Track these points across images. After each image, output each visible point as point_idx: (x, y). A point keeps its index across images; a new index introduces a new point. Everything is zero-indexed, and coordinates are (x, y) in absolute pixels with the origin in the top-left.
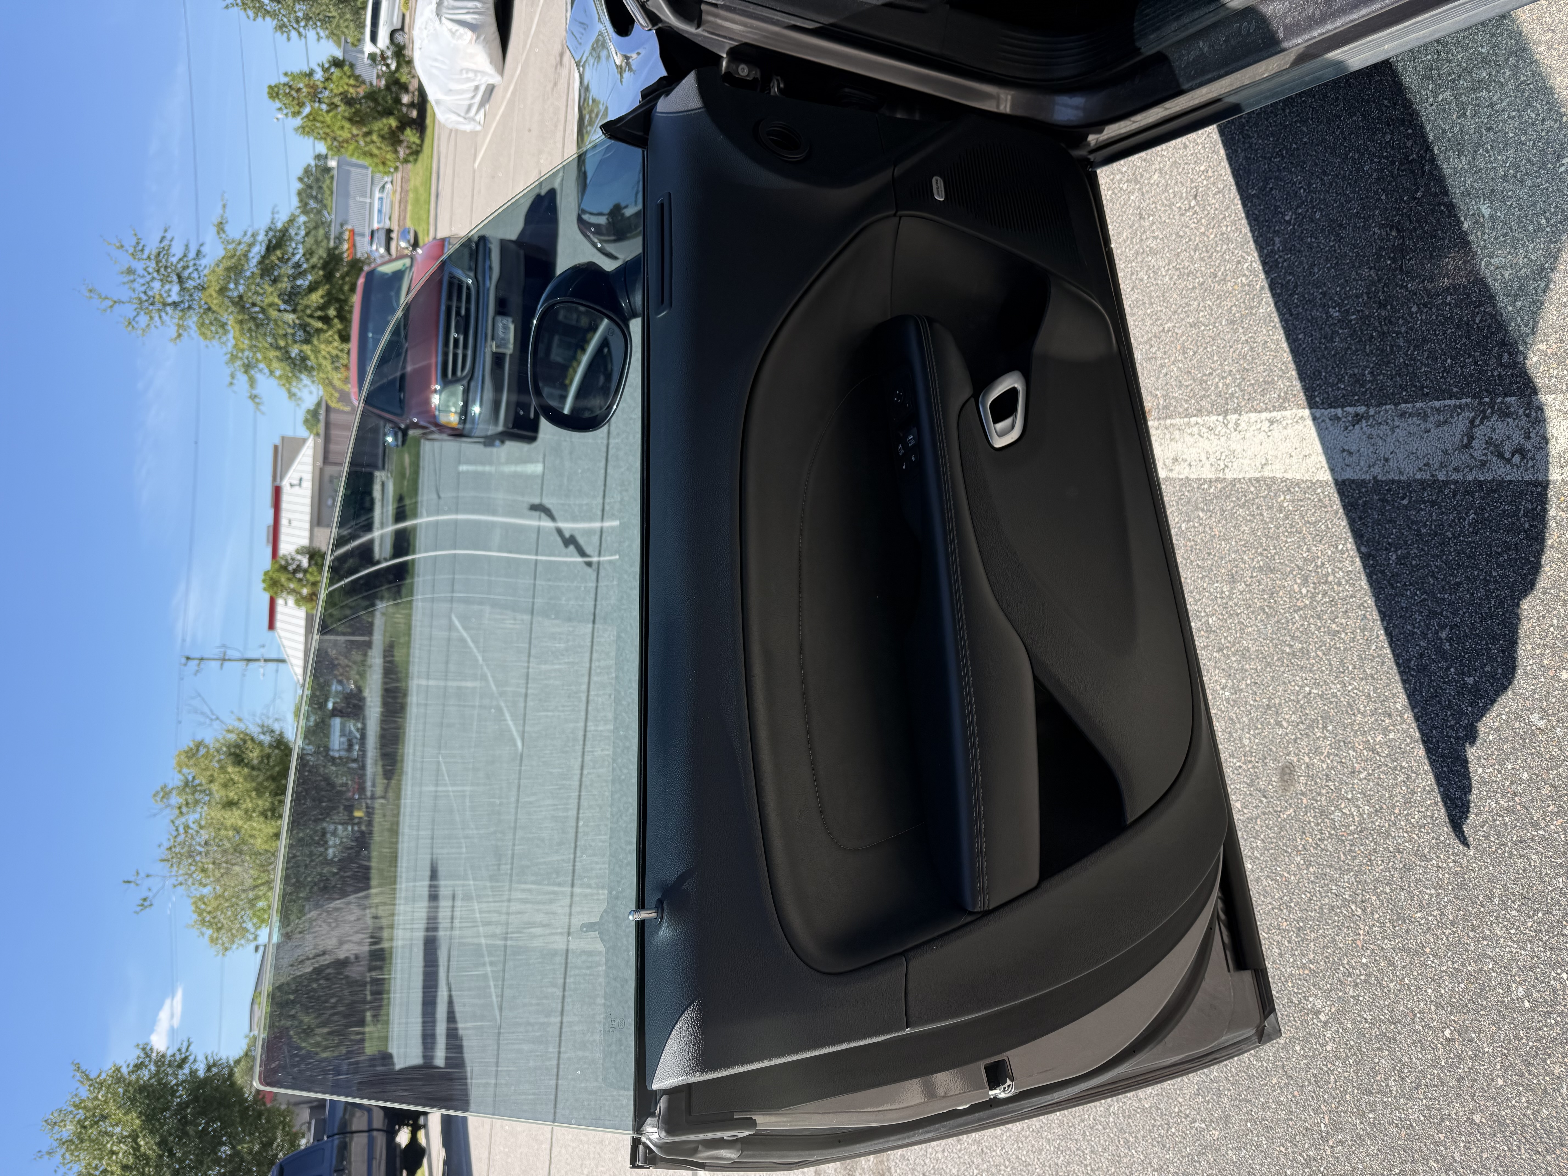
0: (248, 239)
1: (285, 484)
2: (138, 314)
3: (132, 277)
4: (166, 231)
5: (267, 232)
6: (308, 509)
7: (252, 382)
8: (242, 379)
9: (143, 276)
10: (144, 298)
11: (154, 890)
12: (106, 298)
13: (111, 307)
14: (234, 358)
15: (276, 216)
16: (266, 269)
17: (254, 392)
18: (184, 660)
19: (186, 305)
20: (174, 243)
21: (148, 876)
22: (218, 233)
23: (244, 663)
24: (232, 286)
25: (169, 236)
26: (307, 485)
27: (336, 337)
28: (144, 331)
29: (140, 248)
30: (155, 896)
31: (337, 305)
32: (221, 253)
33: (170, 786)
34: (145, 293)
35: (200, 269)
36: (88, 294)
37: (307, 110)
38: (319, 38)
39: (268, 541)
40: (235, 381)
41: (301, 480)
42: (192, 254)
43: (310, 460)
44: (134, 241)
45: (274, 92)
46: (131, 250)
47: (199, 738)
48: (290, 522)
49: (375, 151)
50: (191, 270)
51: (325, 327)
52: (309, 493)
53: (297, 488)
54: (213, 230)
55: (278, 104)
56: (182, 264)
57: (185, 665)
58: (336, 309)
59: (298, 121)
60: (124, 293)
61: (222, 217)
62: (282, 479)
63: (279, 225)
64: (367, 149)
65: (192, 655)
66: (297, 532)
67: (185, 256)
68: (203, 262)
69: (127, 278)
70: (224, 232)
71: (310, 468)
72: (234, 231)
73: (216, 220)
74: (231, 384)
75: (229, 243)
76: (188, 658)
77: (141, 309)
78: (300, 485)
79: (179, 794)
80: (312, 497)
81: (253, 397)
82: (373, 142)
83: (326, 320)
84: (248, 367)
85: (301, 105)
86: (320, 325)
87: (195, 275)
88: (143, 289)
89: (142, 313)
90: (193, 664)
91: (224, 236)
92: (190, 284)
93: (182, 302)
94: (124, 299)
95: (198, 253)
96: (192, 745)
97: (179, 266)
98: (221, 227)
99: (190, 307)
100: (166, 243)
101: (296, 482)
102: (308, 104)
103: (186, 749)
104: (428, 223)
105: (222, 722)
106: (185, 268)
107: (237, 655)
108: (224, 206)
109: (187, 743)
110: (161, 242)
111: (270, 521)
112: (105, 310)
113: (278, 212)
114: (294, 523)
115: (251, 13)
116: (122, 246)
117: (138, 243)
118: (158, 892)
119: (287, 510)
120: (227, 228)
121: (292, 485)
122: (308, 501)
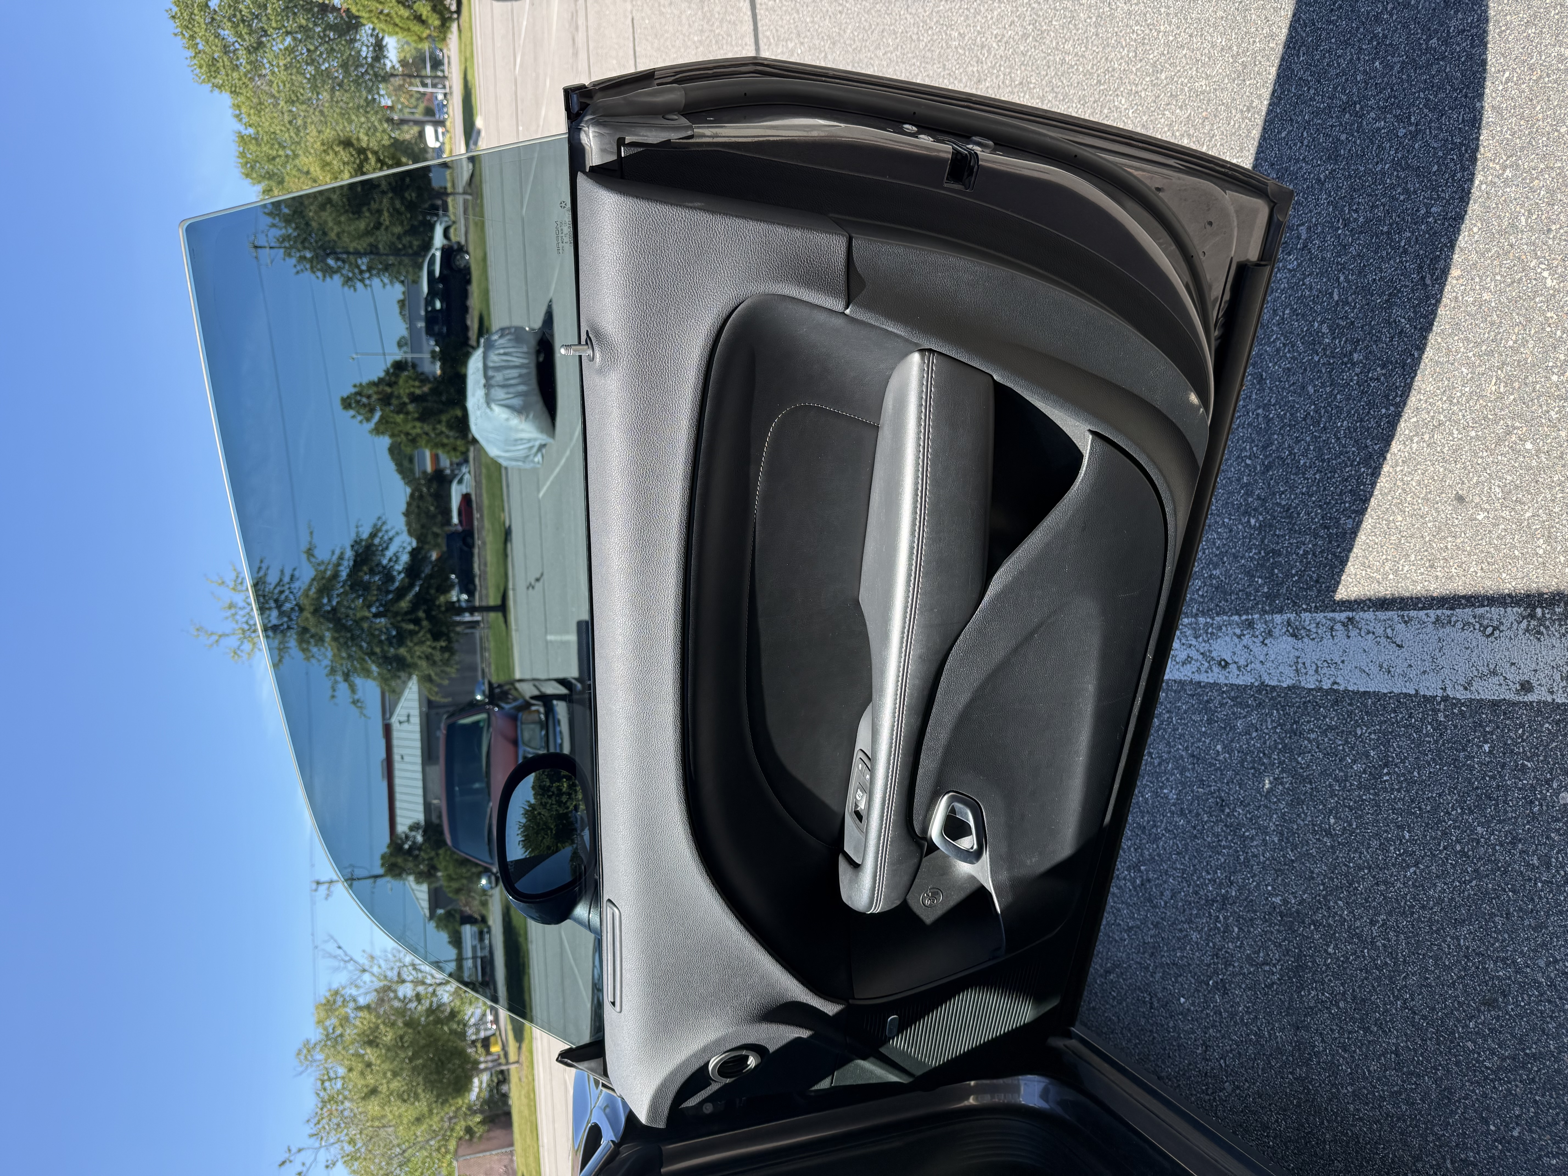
0: (335, 558)
1: (394, 720)
2: (242, 643)
3: (233, 611)
4: (262, 561)
5: (352, 546)
6: (418, 744)
7: (353, 689)
8: (343, 687)
9: (244, 608)
10: (246, 627)
11: (308, 1165)
12: (212, 634)
13: (217, 641)
14: (333, 671)
15: (360, 529)
16: (356, 584)
17: (356, 697)
18: (314, 886)
19: (285, 626)
20: (270, 572)
21: (300, 1150)
22: (309, 559)
23: (371, 881)
24: (325, 601)
25: (264, 566)
26: (416, 720)
27: (429, 636)
28: (249, 654)
29: (240, 580)
30: (308, 1170)
31: (424, 607)
32: (312, 573)
33: (313, 1041)
34: (247, 623)
35: (295, 591)
36: (196, 633)
37: (378, 415)
38: (384, 285)
39: (383, 777)
40: (336, 694)
41: (408, 716)
42: (287, 579)
43: (416, 696)
44: (233, 575)
45: (347, 403)
46: (232, 584)
47: (335, 986)
48: (402, 758)
49: (445, 441)
50: (287, 593)
51: (417, 628)
52: (417, 728)
53: (406, 724)
54: (304, 557)
55: (352, 412)
56: (278, 589)
57: (316, 890)
58: (425, 611)
59: (372, 425)
60: (228, 626)
61: (310, 543)
62: (391, 715)
63: (365, 536)
64: (438, 440)
65: (323, 879)
66: (410, 767)
67: (281, 580)
68: (296, 585)
69: (229, 613)
70: (313, 556)
71: (416, 704)
72: (323, 554)
73: (304, 546)
74: (333, 697)
75: (319, 564)
76: (318, 883)
77: (245, 638)
78: (408, 721)
79: (322, 1050)
80: (421, 731)
81: (355, 702)
82: (442, 433)
83: (417, 622)
84: (347, 676)
85: (372, 411)
86: (411, 627)
87: (291, 597)
88: (244, 619)
89: (245, 641)
90: (323, 889)
91: (313, 560)
92: (287, 606)
93: (282, 625)
94: (227, 632)
95: (292, 577)
96: (328, 994)
97: (276, 591)
98: (310, 553)
99: (289, 628)
100: (261, 574)
101: (404, 718)
102: (378, 408)
103: (324, 1001)
104: (502, 501)
105: (356, 962)
106: (282, 592)
107: (366, 873)
108: (311, 533)
109: (323, 993)
110: (258, 572)
111: (383, 755)
112: (212, 645)
113: (362, 526)
114: (406, 759)
115: (320, 274)
116: (223, 583)
117: (237, 577)
118: (311, 1165)
119: (399, 746)
120: (316, 552)
121: (400, 723)
122: (418, 736)
